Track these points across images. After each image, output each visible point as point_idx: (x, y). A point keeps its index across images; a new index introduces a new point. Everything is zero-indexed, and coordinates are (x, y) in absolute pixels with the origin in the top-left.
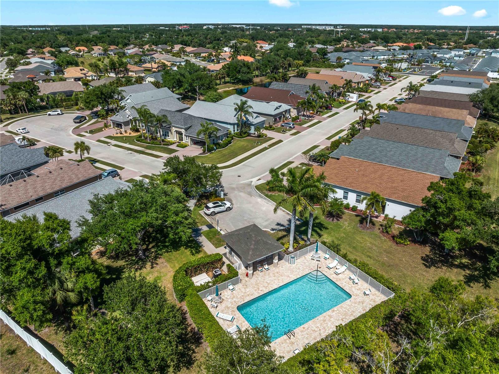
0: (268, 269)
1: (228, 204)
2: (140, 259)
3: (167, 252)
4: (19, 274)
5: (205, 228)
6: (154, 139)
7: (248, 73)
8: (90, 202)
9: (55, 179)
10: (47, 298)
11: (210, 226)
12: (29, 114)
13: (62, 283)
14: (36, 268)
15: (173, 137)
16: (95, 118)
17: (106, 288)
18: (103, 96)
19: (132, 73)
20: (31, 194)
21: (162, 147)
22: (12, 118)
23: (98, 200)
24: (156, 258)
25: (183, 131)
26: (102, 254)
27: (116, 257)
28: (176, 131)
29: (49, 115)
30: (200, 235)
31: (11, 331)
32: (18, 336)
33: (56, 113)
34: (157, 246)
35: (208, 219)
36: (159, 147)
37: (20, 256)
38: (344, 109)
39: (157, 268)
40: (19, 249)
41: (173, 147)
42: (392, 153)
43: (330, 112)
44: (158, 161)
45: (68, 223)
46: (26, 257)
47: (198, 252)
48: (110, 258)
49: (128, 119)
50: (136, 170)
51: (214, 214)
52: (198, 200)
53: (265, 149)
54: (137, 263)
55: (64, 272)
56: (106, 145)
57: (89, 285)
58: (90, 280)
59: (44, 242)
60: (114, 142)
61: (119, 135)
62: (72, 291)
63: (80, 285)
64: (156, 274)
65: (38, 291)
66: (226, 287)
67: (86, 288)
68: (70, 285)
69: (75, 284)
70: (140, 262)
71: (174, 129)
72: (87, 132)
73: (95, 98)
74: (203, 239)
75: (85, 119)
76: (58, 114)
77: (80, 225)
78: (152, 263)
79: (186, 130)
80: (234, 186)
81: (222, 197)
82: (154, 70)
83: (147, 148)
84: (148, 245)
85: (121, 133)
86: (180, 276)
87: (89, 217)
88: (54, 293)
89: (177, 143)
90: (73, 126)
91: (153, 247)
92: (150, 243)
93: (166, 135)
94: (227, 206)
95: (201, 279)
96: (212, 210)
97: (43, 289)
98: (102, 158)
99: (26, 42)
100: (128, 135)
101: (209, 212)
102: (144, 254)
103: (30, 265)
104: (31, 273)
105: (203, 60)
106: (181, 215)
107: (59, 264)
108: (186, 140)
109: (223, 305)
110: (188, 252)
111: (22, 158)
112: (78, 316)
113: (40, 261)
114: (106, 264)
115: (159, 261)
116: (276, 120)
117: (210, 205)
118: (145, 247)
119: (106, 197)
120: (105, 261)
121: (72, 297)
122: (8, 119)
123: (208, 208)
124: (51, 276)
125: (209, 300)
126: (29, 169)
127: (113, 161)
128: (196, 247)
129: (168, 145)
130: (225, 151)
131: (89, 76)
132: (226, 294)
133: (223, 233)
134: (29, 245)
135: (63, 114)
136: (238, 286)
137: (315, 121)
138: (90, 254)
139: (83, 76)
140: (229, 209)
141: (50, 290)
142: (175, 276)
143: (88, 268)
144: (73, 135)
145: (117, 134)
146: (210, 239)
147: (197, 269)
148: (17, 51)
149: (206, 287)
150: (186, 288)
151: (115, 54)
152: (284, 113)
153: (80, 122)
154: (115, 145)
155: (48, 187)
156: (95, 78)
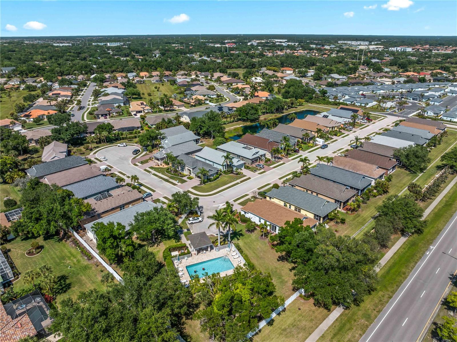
0: (205, 253)
1: (200, 219)
2: (153, 242)
3: (165, 240)
4: (108, 244)
5: (185, 230)
6: (176, 171)
7: (255, 114)
8: (135, 216)
9: (121, 199)
10: (116, 253)
11: (188, 230)
12: (108, 144)
13: (121, 248)
14: (114, 242)
15: (186, 172)
16: (145, 151)
17: (135, 251)
18: (151, 138)
19: (176, 107)
20: (109, 206)
21: (179, 178)
22: (98, 147)
23: (138, 214)
24: (160, 242)
25: (191, 170)
26: (137, 238)
27: (143, 240)
28: (188, 169)
29: (119, 146)
30: (182, 233)
31: (101, 264)
32: (104, 266)
33: (123, 145)
34: (162, 237)
35: (188, 226)
36: (177, 178)
37: (109, 238)
38: (309, 152)
39: (159, 247)
40: (109, 236)
41: (185, 178)
42: (297, 197)
43: (297, 154)
44: (175, 188)
45: (125, 227)
46: (111, 239)
47: (178, 242)
48: (140, 240)
49: (163, 157)
50: (161, 193)
51: (192, 223)
52: (188, 215)
53: (238, 183)
54: (152, 244)
55: (122, 244)
56: (148, 173)
57: (130, 250)
58: (130, 248)
59: (116, 234)
60: (153, 172)
61: (157, 167)
62: (124, 251)
63: (127, 250)
64: (158, 249)
65: (113, 250)
66: (184, 258)
67: (129, 251)
68: (123, 249)
69: (125, 249)
70: (153, 244)
71: (187, 168)
72: (139, 162)
73: (146, 139)
74: (183, 236)
75: (140, 151)
76: (124, 146)
77: (129, 225)
78: (158, 244)
79: (193, 169)
80: (209, 208)
81: (199, 215)
82: (192, 103)
83: (171, 178)
84: (158, 236)
85: (158, 165)
86: (166, 251)
87: (133, 222)
88: (118, 251)
89: (188, 176)
90: (132, 157)
91: (160, 237)
92: (159, 235)
93: (182, 170)
94: (199, 220)
95: (175, 253)
96: (191, 221)
97: (115, 250)
98: (145, 183)
99: (106, 66)
100: (162, 167)
101: (190, 222)
102: (155, 240)
103: (112, 241)
104: (112, 244)
105: (232, 92)
106: (170, 225)
107: (120, 242)
108: (193, 175)
109: (181, 264)
110: (174, 241)
111: (105, 184)
112: (126, 260)
113: (115, 240)
114: (139, 242)
115: (161, 244)
116: (253, 162)
117: (191, 219)
118: (156, 237)
119: (141, 213)
120: (138, 242)
121: (124, 253)
122: (95, 148)
123: (189, 220)
124: (118, 246)
125: (176, 262)
126: (108, 191)
127: (151, 185)
128: (178, 239)
129: (183, 177)
130: (213, 184)
131: (146, 110)
132: (184, 261)
133: (193, 233)
134: (112, 234)
135: (127, 145)
136: (190, 258)
137: (282, 162)
138: (131, 239)
139: (142, 109)
140: (200, 222)
141: (117, 250)
142: (164, 251)
143: (130, 244)
144: (131, 164)
145: (156, 165)
146: (186, 236)
147: (175, 249)
148: (100, 79)
149: (175, 256)
150: (167, 256)
151: (168, 81)
152: (260, 157)
153: (137, 153)
154: (154, 174)
155: (117, 203)
156: (150, 111)
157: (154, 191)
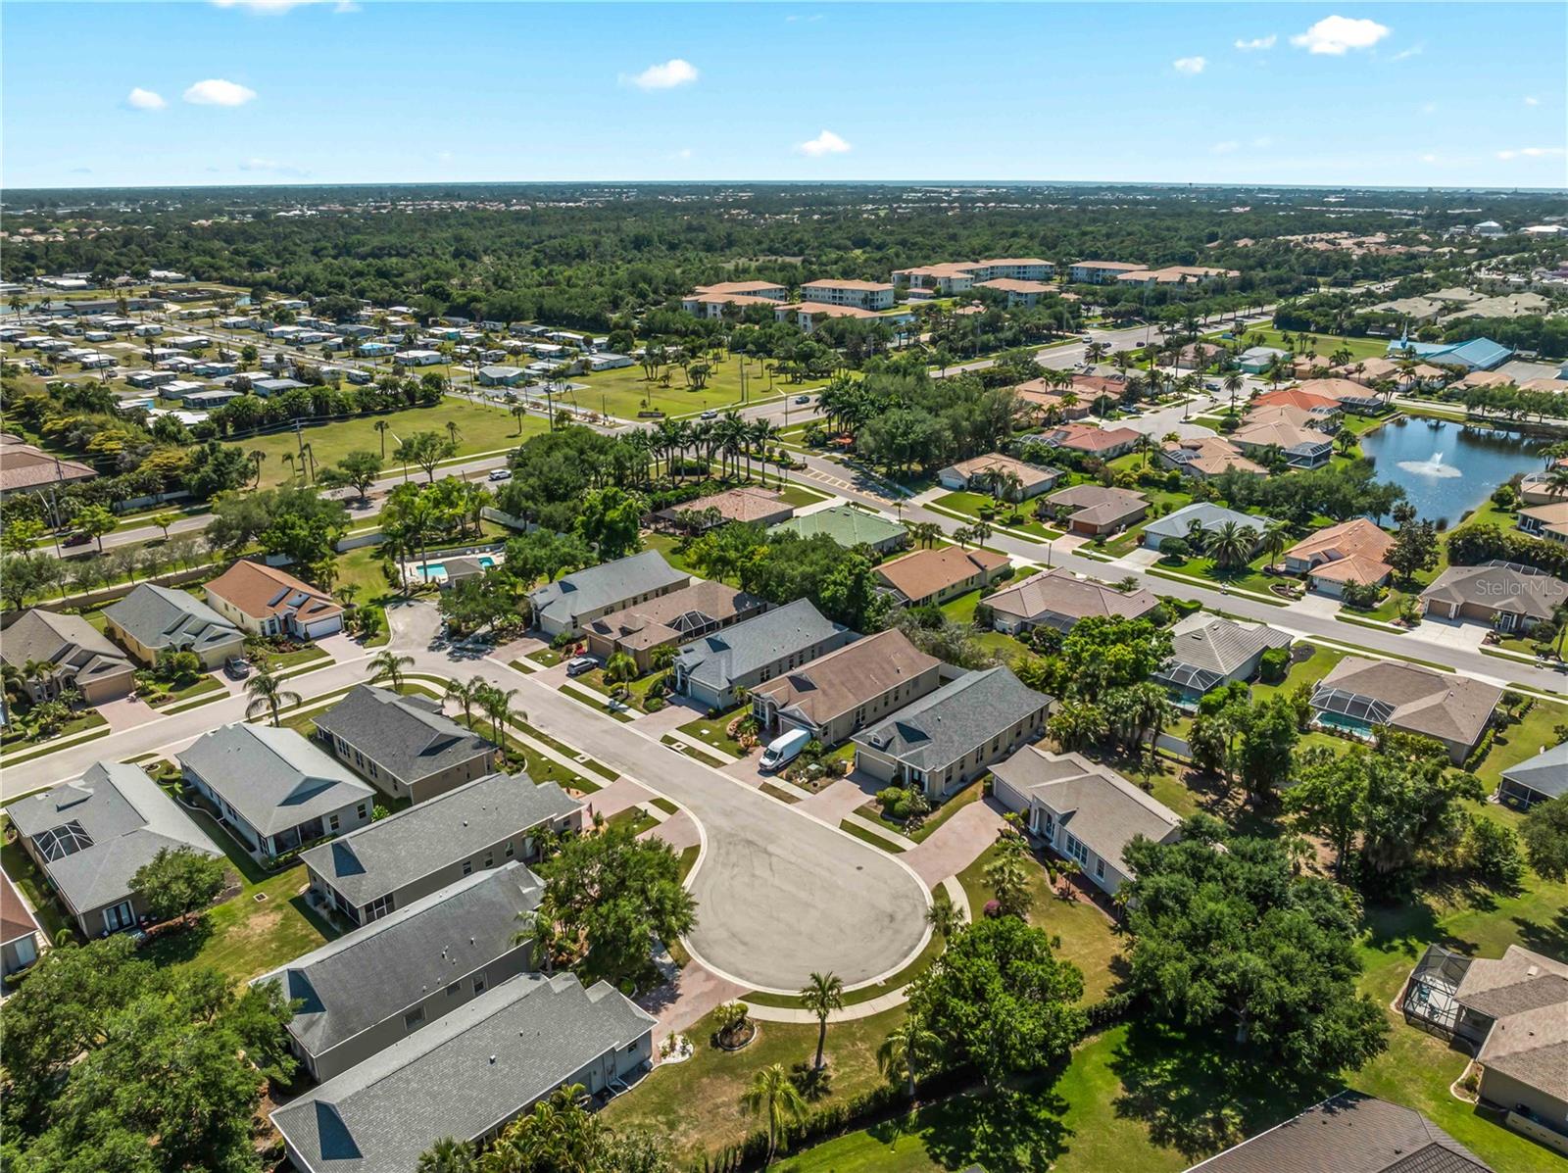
56: (594, 759)
60: (575, 767)
127: (576, 709)
154: (570, 754)
157: (564, 689)
